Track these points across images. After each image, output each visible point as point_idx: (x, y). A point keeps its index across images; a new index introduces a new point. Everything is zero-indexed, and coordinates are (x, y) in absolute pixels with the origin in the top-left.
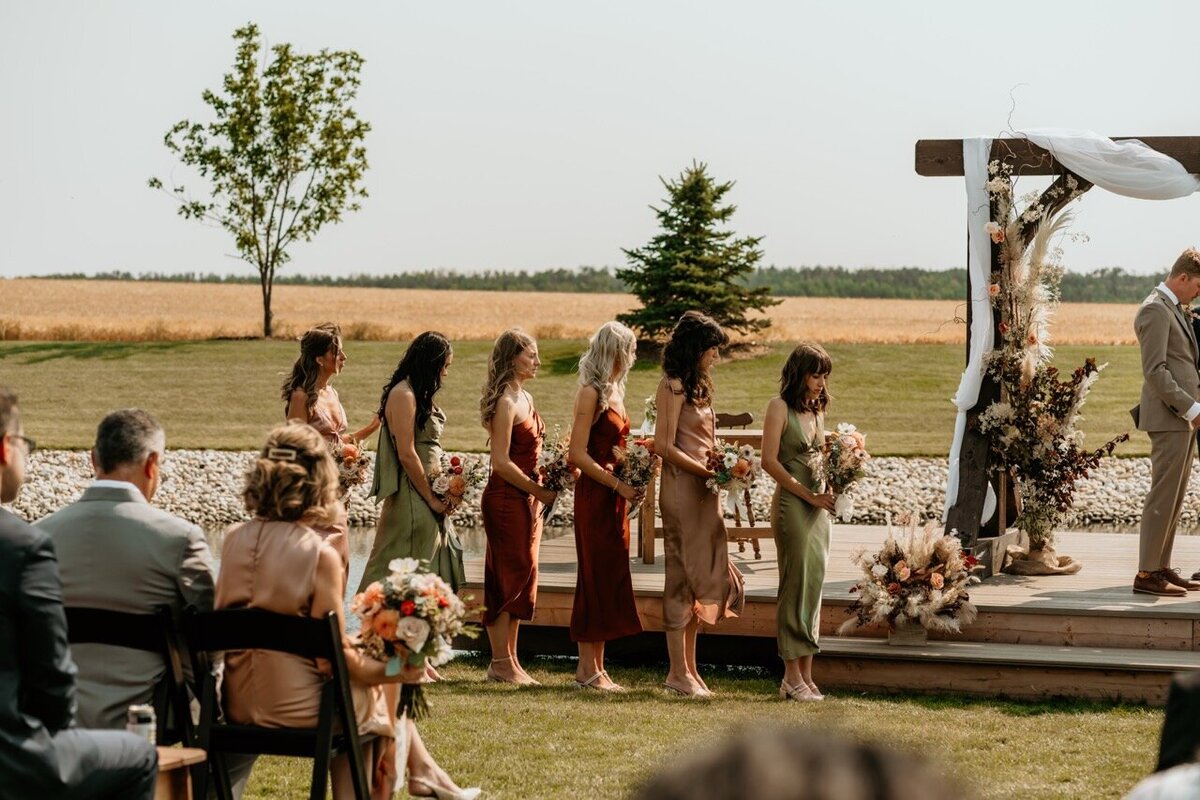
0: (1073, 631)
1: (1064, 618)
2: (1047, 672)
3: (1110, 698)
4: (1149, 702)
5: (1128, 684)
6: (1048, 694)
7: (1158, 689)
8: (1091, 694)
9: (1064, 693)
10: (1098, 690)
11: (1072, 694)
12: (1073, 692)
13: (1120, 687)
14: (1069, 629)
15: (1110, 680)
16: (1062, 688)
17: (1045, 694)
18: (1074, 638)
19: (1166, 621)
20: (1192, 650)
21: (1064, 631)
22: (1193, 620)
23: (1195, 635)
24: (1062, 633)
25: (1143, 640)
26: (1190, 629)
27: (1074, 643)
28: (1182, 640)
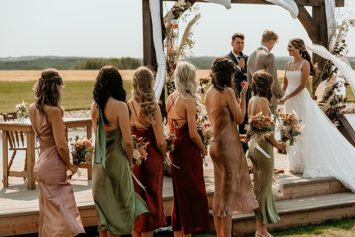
1: (290, 187)
2: (324, 210)
3: (343, 217)
5: (349, 210)
13: (346, 212)
15: (343, 210)
16: (328, 216)
18: (293, 195)
19: (322, 183)
20: (330, 194)
21: (290, 193)
22: (330, 181)
23: (330, 187)
24: (289, 194)
25: (315, 192)
26: (329, 185)
27: (293, 197)
28: (326, 190)
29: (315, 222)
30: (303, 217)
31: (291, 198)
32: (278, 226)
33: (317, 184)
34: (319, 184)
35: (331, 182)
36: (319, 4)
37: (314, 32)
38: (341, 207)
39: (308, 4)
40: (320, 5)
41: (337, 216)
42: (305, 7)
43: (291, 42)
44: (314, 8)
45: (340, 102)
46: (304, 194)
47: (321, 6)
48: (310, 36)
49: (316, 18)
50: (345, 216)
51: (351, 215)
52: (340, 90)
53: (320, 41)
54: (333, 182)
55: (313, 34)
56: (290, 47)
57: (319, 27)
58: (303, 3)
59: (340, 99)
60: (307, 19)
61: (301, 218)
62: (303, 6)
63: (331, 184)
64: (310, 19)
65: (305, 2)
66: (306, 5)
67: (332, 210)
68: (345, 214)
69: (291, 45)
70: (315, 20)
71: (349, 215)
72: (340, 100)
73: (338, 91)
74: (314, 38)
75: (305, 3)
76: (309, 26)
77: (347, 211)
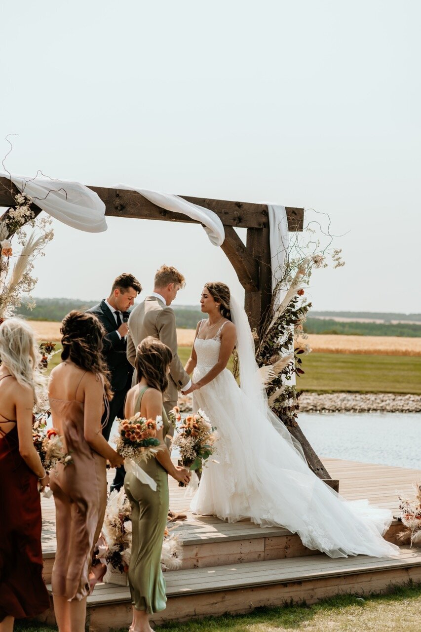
1: (195, 547)
2: (252, 590)
3: (286, 603)
4: (308, 602)
5: (297, 591)
6: (252, 607)
11: (266, 605)
12: (266, 603)
13: (291, 594)
14: (197, 555)
15: (287, 589)
16: (260, 601)
18: (199, 561)
19: (251, 541)
20: (264, 560)
21: (194, 557)
22: (265, 538)
23: (267, 548)
24: (192, 558)
25: (238, 556)
26: (263, 544)
27: (200, 564)
28: (259, 553)
29: (235, 611)
30: (215, 602)
31: (195, 567)
32: (170, 618)
33: (242, 542)
34: (247, 543)
35: (267, 540)
36: (260, 225)
37: (249, 274)
38: (282, 584)
39: (240, 224)
40: (261, 227)
41: (275, 601)
42: (234, 228)
43: (208, 288)
44: (251, 231)
45: (289, 397)
46: (218, 559)
47: (262, 229)
48: (240, 280)
49: (253, 249)
50: (289, 601)
51: (301, 600)
52: (290, 377)
53: (259, 290)
54: (270, 539)
55: (248, 277)
56: (205, 296)
57: (257, 264)
58: (232, 221)
59: (290, 393)
60: (237, 249)
61: (212, 602)
62: (231, 227)
63: (268, 542)
64: (242, 250)
65: (235, 220)
66: (237, 226)
67: (266, 589)
68: (290, 598)
69: (208, 293)
70: (252, 252)
71: (296, 599)
72: (290, 395)
73: (286, 378)
74: (248, 283)
75: (236, 222)
76: (241, 262)
77: (292, 592)
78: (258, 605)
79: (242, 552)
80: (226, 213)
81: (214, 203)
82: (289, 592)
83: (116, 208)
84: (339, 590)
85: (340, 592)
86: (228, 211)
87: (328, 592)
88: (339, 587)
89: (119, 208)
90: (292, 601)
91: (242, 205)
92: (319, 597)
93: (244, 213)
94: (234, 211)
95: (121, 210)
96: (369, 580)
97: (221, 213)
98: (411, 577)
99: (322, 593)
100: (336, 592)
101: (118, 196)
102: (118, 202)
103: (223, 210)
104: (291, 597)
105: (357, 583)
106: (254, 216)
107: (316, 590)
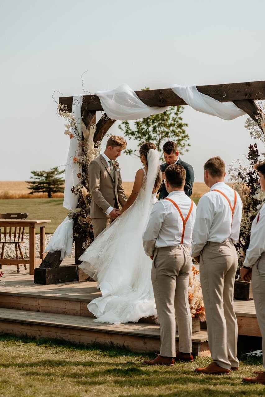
0: (40, 305)
1: (37, 299)
2: (3, 323)
3: (23, 335)
5: (29, 330)
6: (3, 332)
7: (39, 332)
8: (17, 333)
9: (8, 332)
10: (19, 331)
11: (11, 333)
12: (11, 332)
13: (26, 331)
14: (39, 304)
15: (23, 327)
16: (8, 330)
17: (2, 332)
18: (40, 308)
19: (71, 302)
20: (80, 315)
23: (80, 309)
24: (36, 306)
25: (64, 310)
26: (79, 306)
27: (40, 310)
28: (76, 311)
31: (38, 311)
33: (66, 302)
35: (81, 303)
38: (20, 323)
50: (25, 334)
51: (32, 336)
54: (84, 303)
67: (11, 324)
71: (29, 334)
78: (6, 332)
79: (66, 308)
80: (238, 92)
81: (229, 87)
82: (25, 329)
83: (160, 101)
84: (57, 336)
85: (58, 338)
86: (240, 90)
87: (50, 335)
88: (57, 334)
89: (162, 101)
90: (26, 335)
91: (251, 84)
92: (44, 337)
93: (254, 90)
94: (246, 89)
95: (164, 102)
96: (79, 334)
97: (235, 92)
98: (111, 340)
99: (46, 335)
100: (56, 337)
101: (161, 93)
102: (161, 97)
103: (236, 90)
104: (26, 332)
105: (70, 334)
106: (262, 90)
107: (42, 332)
